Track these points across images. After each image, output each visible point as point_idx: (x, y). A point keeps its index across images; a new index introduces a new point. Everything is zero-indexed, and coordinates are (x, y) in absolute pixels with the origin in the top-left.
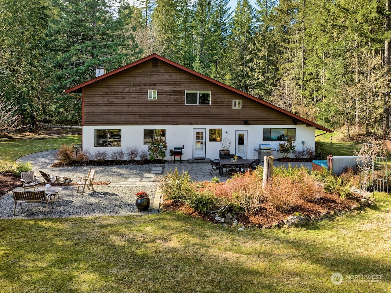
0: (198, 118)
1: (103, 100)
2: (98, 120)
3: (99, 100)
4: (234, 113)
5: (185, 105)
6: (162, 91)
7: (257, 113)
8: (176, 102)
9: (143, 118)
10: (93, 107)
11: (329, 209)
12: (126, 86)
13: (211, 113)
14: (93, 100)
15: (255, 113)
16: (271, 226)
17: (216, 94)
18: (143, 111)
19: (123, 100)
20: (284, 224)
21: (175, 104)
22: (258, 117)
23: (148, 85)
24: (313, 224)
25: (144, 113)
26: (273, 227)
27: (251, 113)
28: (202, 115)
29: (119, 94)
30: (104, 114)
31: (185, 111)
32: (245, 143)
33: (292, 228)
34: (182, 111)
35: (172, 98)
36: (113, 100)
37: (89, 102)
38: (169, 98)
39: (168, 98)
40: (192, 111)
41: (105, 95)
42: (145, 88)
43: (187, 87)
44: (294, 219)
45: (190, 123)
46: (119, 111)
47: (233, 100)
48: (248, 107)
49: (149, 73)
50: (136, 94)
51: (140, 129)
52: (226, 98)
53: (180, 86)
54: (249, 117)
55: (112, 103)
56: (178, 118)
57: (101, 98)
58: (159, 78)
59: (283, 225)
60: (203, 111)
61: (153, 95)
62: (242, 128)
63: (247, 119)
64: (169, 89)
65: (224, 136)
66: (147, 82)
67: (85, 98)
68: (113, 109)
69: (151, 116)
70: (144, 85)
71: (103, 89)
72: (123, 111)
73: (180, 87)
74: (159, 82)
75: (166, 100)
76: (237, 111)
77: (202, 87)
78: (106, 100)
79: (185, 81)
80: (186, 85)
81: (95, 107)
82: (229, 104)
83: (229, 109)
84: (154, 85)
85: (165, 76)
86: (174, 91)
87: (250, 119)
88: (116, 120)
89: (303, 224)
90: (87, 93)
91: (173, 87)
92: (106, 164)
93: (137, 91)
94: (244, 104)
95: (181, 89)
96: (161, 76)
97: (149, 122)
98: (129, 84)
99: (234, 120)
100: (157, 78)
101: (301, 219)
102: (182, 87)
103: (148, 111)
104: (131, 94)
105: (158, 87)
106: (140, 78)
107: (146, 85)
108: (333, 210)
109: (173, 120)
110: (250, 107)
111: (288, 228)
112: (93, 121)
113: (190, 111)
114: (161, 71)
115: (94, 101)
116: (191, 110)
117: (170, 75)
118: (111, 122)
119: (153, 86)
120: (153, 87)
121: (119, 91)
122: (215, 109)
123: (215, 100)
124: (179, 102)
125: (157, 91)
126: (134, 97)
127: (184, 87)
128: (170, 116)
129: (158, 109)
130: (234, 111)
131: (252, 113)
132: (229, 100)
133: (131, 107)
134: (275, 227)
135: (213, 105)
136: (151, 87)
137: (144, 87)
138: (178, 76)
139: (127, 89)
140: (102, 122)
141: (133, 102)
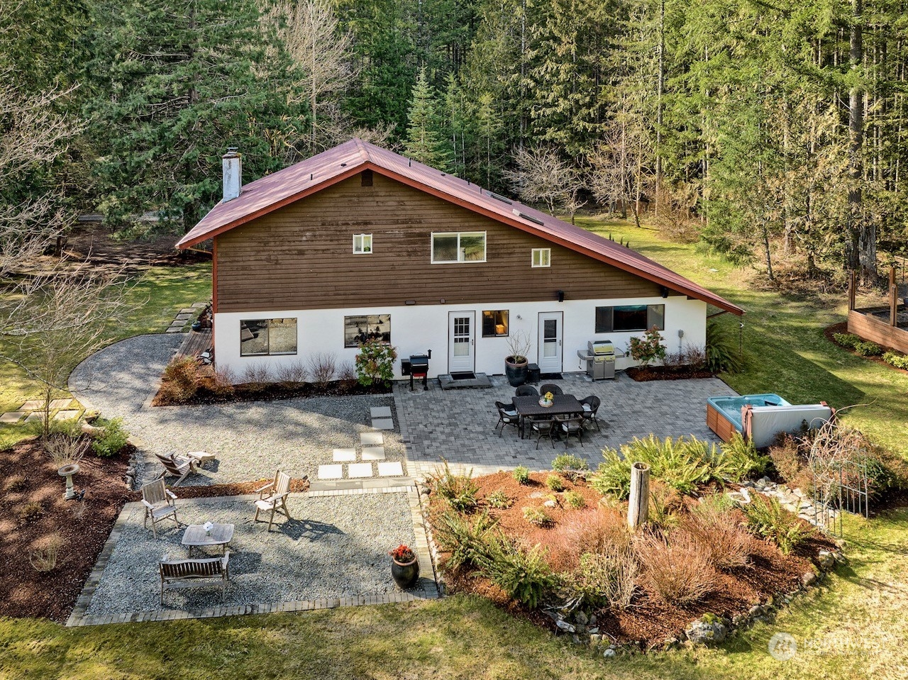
0: (459, 288)
1: (258, 258)
2: (248, 300)
3: (248, 258)
4: (535, 277)
5: (432, 262)
6: (383, 236)
7: (584, 275)
8: (413, 258)
9: (342, 292)
10: (237, 273)
11: (763, 591)
12: (306, 228)
13: (486, 278)
14: (237, 259)
15: (580, 275)
16: (663, 645)
17: (496, 237)
18: (343, 279)
19: (299, 257)
20: (685, 638)
21: (411, 263)
22: (586, 284)
23: (354, 224)
24: (737, 635)
25: (344, 284)
26: (666, 647)
27: (570, 276)
28: (468, 284)
29: (292, 244)
30: (260, 286)
31: (432, 276)
32: (559, 337)
33: (702, 650)
34: (425, 276)
35: (404, 249)
36: (280, 257)
37: (228, 264)
38: (398, 250)
39: (395, 250)
40: (447, 275)
41: (261, 248)
42: (346, 231)
43: (434, 225)
44: (704, 629)
45: (443, 301)
46: (292, 281)
47: (533, 250)
48: (564, 262)
49: (355, 199)
50: (328, 243)
51: (337, 316)
52: (518, 245)
53: (420, 223)
54: (568, 285)
55: (276, 264)
56: (417, 290)
57: (253, 253)
58: (377, 209)
59: (684, 640)
60: (469, 275)
61: (363, 242)
62: (551, 307)
63: (562, 289)
64: (398, 232)
65: (514, 325)
66: (350, 218)
67: (219, 255)
68: (279, 276)
69: (358, 288)
70: (343, 224)
71: (256, 234)
72: (299, 280)
73: (419, 225)
74: (376, 218)
75: (390, 254)
76: (540, 272)
77: (467, 224)
78: (263, 258)
79: (431, 214)
80: (434, 221)
81: (241, 272)
82: (523, 259)
83: (523, 268)
84: (366, 223)
85: (390, 203)
86: (408, 235)
87: (569, 289)
88: (285, 299)
89: (721, 639)
90: (223, 245)
91: (405, 226)
92: (268, 395)
93: (329, 238)
94: (555, 258)
95: (422, 230)
96: (379, 204)
97: (355, 302)
98: (312, 224)
99: (534, 290)
100: (372, 209)
101: (717, 631)
102: (426, 225)
103: (354, 279)
104: (317, 243)
105: (374, 227)
106: (336, 209)
107: (348, 224)
108: (771, 593)
109: (405, 296)
110: (569, 262)
111: (694, 650)
112: (237, 303)
113: (441, 276)
114: (380, 194)
115: (237, 261)
116: (444, 273)
117: (399, 202)
118: (275, 304)
119: (364, 225)
120: (363, 227)
121: (291, 239)
122: (494, 269)
123: (494, 252)
124: (419, 258)
125: (371, 235)
126: (323, 250)
127: (429, 225)
128: (399, 286)
129: (374, 273)
130: (535, 272)
131: (574, 276)
132: (523, 250)
133: (318, 270)
134: (671, 646)
135: (490, 261)
136: (359, 227)
137: (344, 228)
138: (417, 203)
139: (307, 234)
140: (255, 305)
141: (321, 261)
